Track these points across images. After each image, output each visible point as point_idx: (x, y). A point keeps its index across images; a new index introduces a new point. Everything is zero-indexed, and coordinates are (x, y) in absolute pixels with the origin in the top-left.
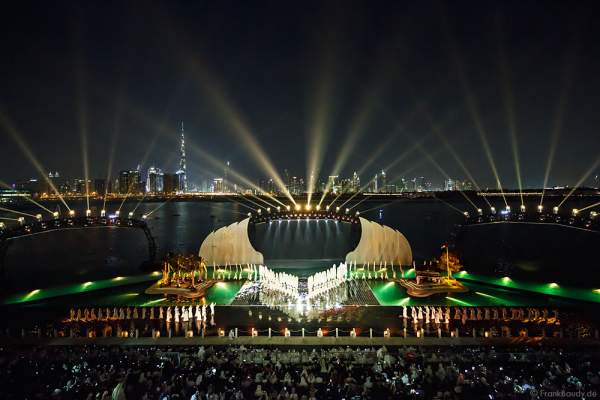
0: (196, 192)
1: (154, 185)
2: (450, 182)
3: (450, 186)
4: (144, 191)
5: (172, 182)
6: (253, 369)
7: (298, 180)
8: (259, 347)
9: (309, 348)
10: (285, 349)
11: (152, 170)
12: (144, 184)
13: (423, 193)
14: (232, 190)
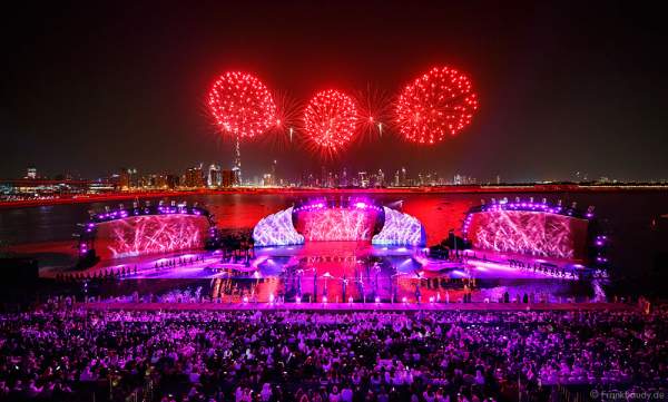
0: (248, 185)
1: (214, 179)
2: (458, 177)
3: (458, 180)
4: (206, 185)
5: (229, 177)
6: (296, 329)
7: (333, 175)
8: (301, 311)
9: (342, 312)
10: (323, 312)
11: (213, 167)
12: (207, 178)
13: (436, 186)
14: (279, 183)
